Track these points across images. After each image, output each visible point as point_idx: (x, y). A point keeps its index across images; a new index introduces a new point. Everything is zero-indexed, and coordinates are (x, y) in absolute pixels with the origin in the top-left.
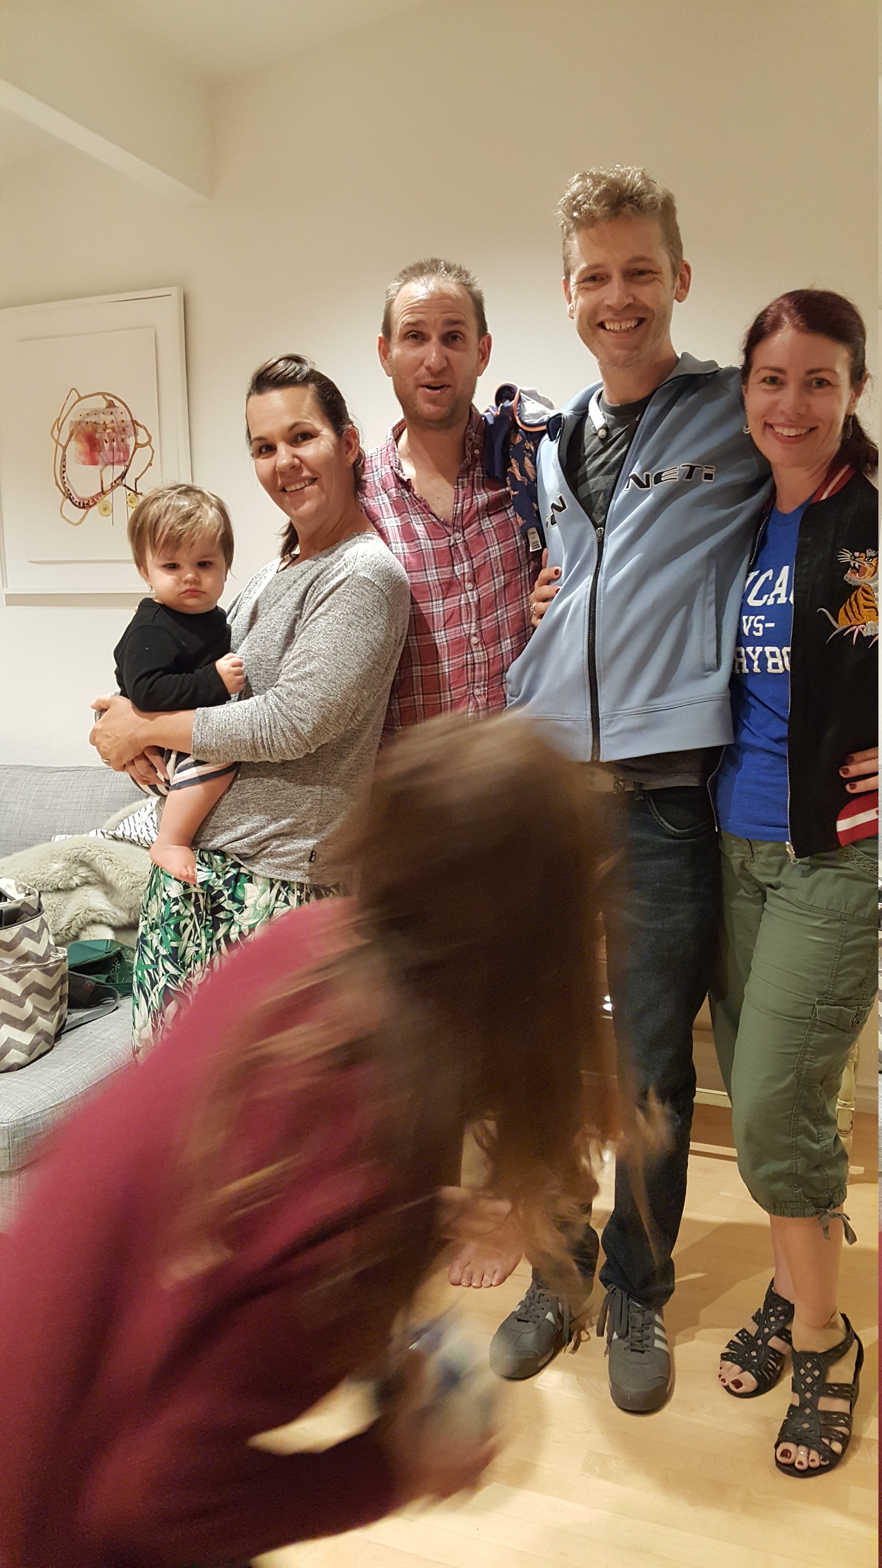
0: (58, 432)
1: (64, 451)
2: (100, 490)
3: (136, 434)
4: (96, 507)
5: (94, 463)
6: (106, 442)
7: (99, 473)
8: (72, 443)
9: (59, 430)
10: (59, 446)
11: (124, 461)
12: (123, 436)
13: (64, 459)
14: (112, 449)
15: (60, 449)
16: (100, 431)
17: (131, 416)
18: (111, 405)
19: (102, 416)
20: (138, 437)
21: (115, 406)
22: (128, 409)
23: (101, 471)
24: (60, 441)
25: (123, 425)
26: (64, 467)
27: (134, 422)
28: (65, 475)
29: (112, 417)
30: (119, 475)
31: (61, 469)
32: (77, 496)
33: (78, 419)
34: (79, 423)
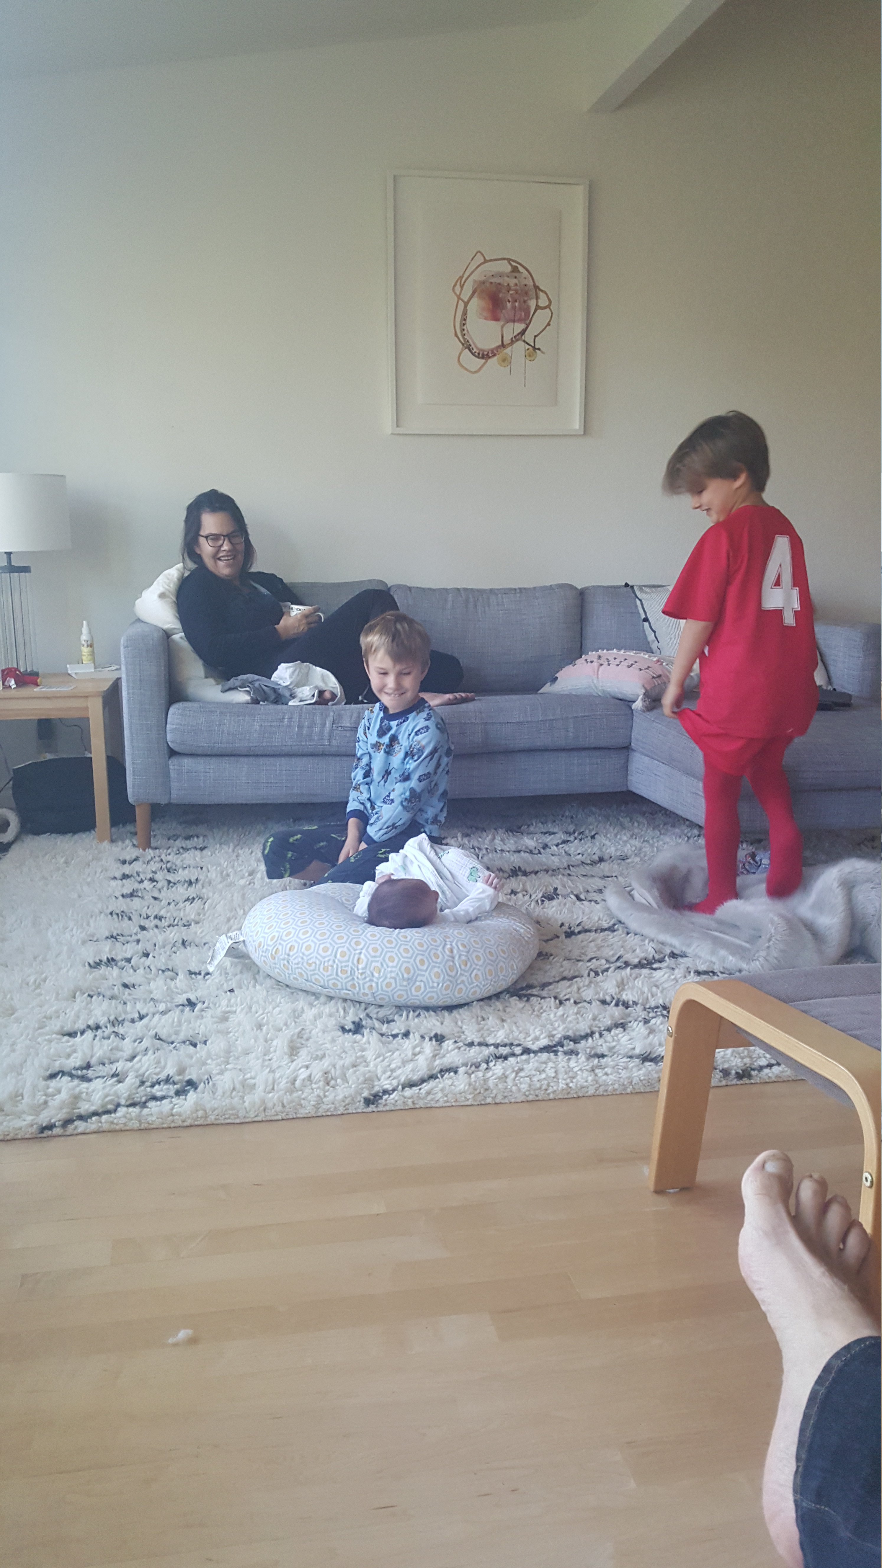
0: (460, 289)
1: (466, 306)
2: (500, 343)
3: (537, 298)
4: (495, 358)
5: (496, 319)
6: (509, 302)
7: (500, 329)
8: (475, 300)
10: (460, 302)
11: (525, 320)
12: (526, 299)
13: (465, 313)
14: (514, 308)
15: (461, 305)
16: (503, 291)
17: (534, 281)
18: (515, 270)
19: (506, 279)
20: (540, 301)
21: (519, 271)
22: (531, 276)
23: (502, 327)
24: (462, 297)
25: (526, 288)
26: (465, 320)
27: (537, 288)
28: (465, 327)
29: (514, 281)
30: (519, 331)
31: (461, 322)
32: (477, 348)
33: (483, 278)
34: (483, 283)
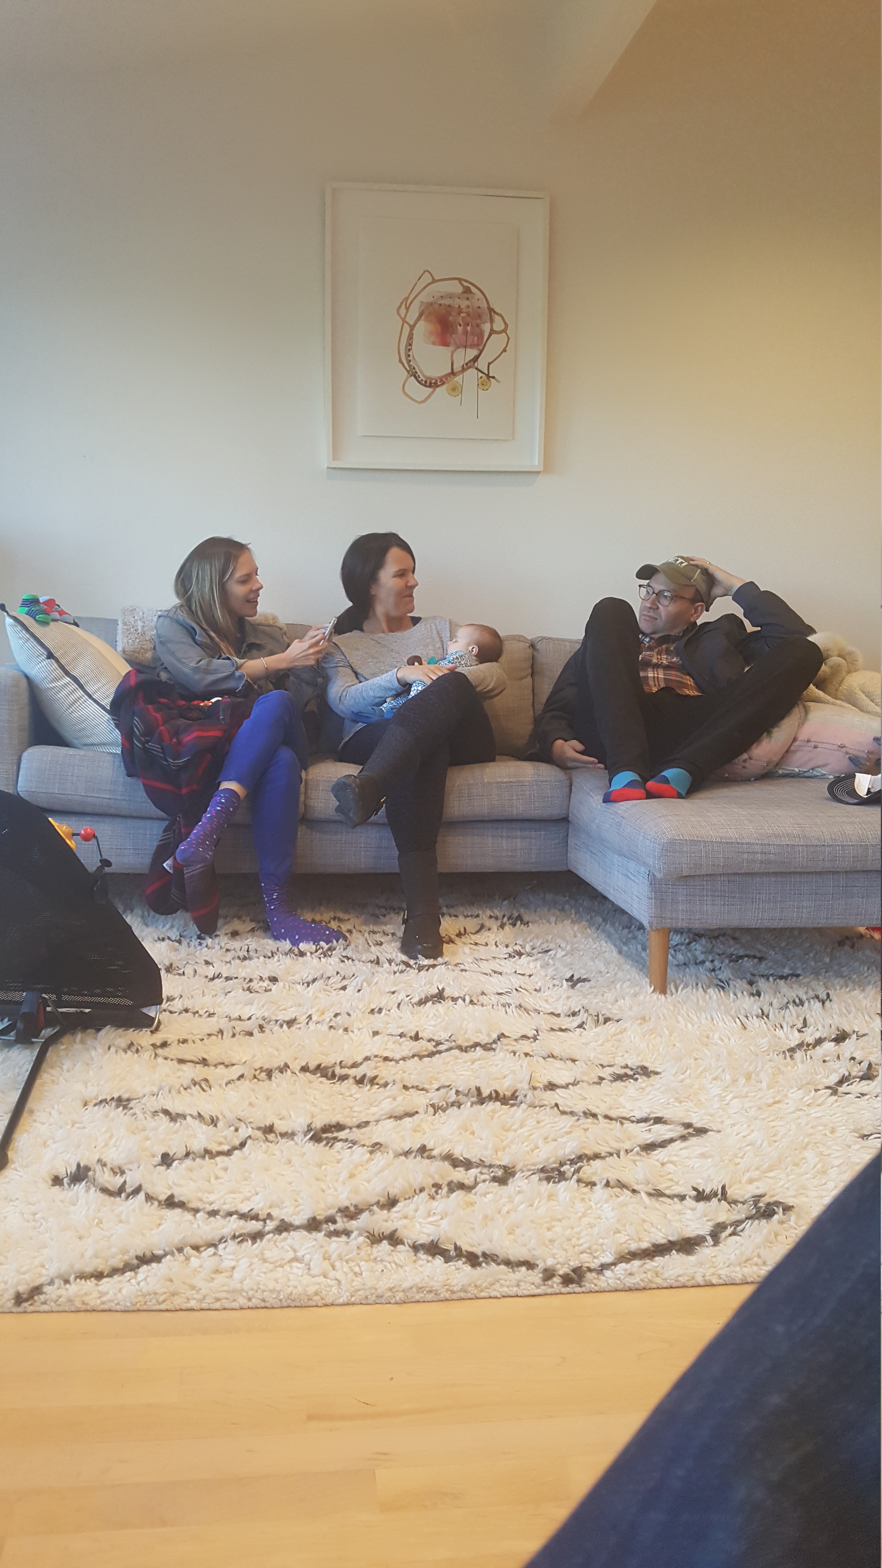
0: (405, 311)
1: (412, 330)
2: (450, 371)
3: (492, 321)
4: (445, 386)
5: (445, 344)
6: (460, 325)
7: (450, 355)
8: (421, 323)
9: (407, 309)
10: (405, 324)
11: (478, 346)
12: (479, 322)
13: (410, 337)
14: (466, 333)
15: (407, 329)
16: (453, 314)
17: (488, 303)
18: (467, 290)
19: (457, 300)
20: (494, 325)
21: (471, 292)
22: (485, 297)
23: (452, 353)
24: (407, 319)
25: (479, 311)
26: (410, 345)
27: (491, 310)
28: (410, 353)
29: (467, 303)
30: (472, 357)
31: (406, 347)
32: (424, 376)
33: (430, 300)
34: (431, 304)
